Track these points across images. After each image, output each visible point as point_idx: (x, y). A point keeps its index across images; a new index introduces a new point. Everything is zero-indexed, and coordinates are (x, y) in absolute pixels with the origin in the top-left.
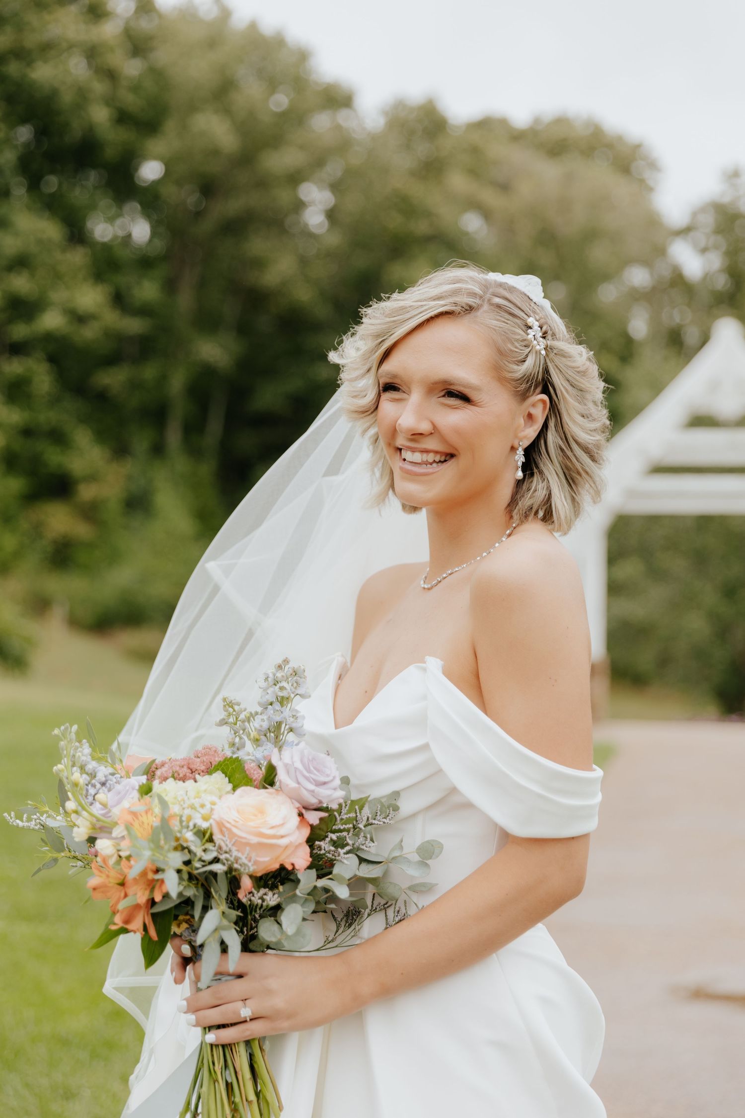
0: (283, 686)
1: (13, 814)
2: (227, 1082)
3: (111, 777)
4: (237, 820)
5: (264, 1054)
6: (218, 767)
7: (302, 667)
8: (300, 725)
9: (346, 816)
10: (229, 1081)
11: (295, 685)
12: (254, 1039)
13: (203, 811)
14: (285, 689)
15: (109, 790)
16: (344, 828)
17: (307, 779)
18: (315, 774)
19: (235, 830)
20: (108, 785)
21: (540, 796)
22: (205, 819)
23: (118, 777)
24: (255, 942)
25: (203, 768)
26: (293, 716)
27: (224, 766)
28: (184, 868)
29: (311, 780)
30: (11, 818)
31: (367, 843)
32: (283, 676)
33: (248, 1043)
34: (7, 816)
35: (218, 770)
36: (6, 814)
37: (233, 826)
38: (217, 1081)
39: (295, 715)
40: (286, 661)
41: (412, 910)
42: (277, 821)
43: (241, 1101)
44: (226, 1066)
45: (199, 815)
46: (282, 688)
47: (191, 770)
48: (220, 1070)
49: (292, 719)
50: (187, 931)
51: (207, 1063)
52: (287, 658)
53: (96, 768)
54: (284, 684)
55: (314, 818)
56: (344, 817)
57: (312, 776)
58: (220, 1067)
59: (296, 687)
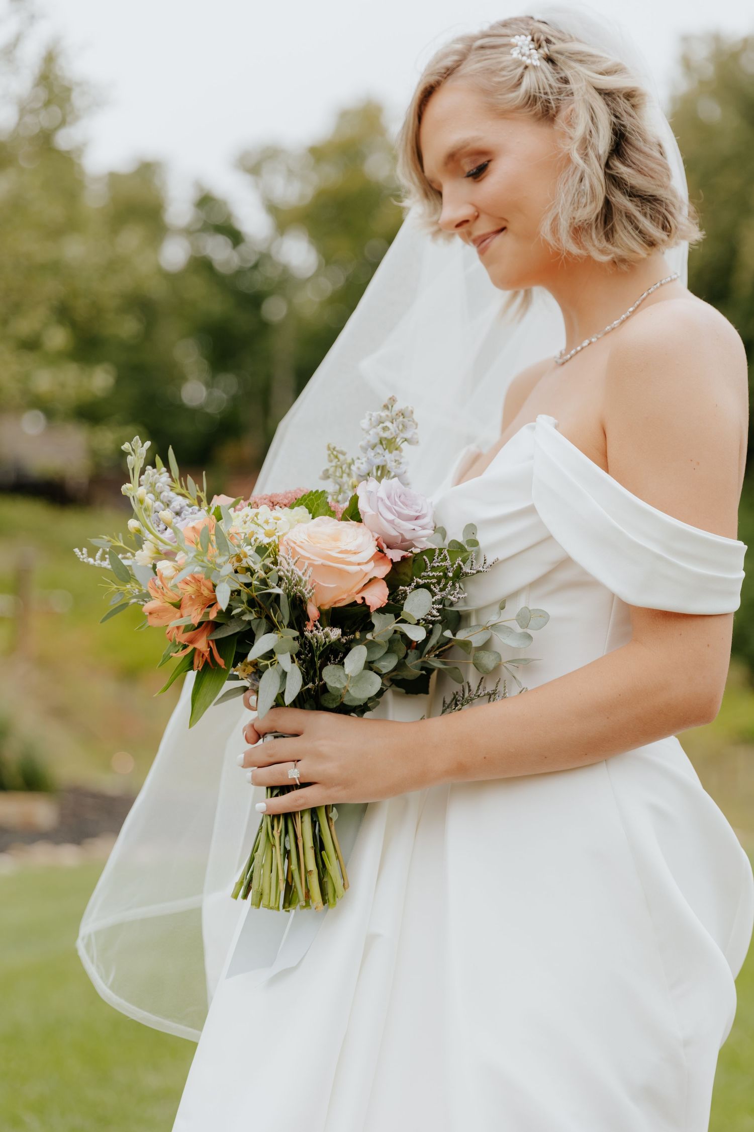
0: (386, 426)
1: (85, 550)
2: (285, 848)
3: (187, 507)
4: (304, 541)
5: (330, 824)
6: (302, 502)
7: (410, 408)
8: (403, 470)
9: (437, 564)
10: (288, 848)
11: (401, 427)
12: (319, 807)
13: (267, 527)
14: (389, 429)
15: (183, 520)
16: (434, 575)
17: (389, 509)
18: (401, 507)
19: (298, 549)
20: (182, 515)
21: (659, 557)
22: (268, 535)
23: (195, 509)
24: (326, 696)
25: (286, 501)
26: (396, 461)
27: (309, 501)
28: (245, 590)
29: (394, 510)
30: (82, 554)
31: (456, 593)
32: (387, 416)
33: (314, 812)
34: (78, 551)
35: (302, 505)
36: (76, 550)
37: (299, 546)
38: (274, 845)
39: (398, 461)
40: (393, 400)
41: (514, 690)
42: (351, 547)
43: (297, 870)
44: (287, 832)
45: (261, 531)
46: (385, 429)
47: (273, 503)
48: (279, 834)
49: (394, 464)
50: (253, 675)
51: (266, 827)
52: (393, 396)
53: (173, 498)
54: (388, 424)
55: (396, 555)
56: (436, 565)
57: (396, 508)
58: (279, 831)
59: (402, 430)
